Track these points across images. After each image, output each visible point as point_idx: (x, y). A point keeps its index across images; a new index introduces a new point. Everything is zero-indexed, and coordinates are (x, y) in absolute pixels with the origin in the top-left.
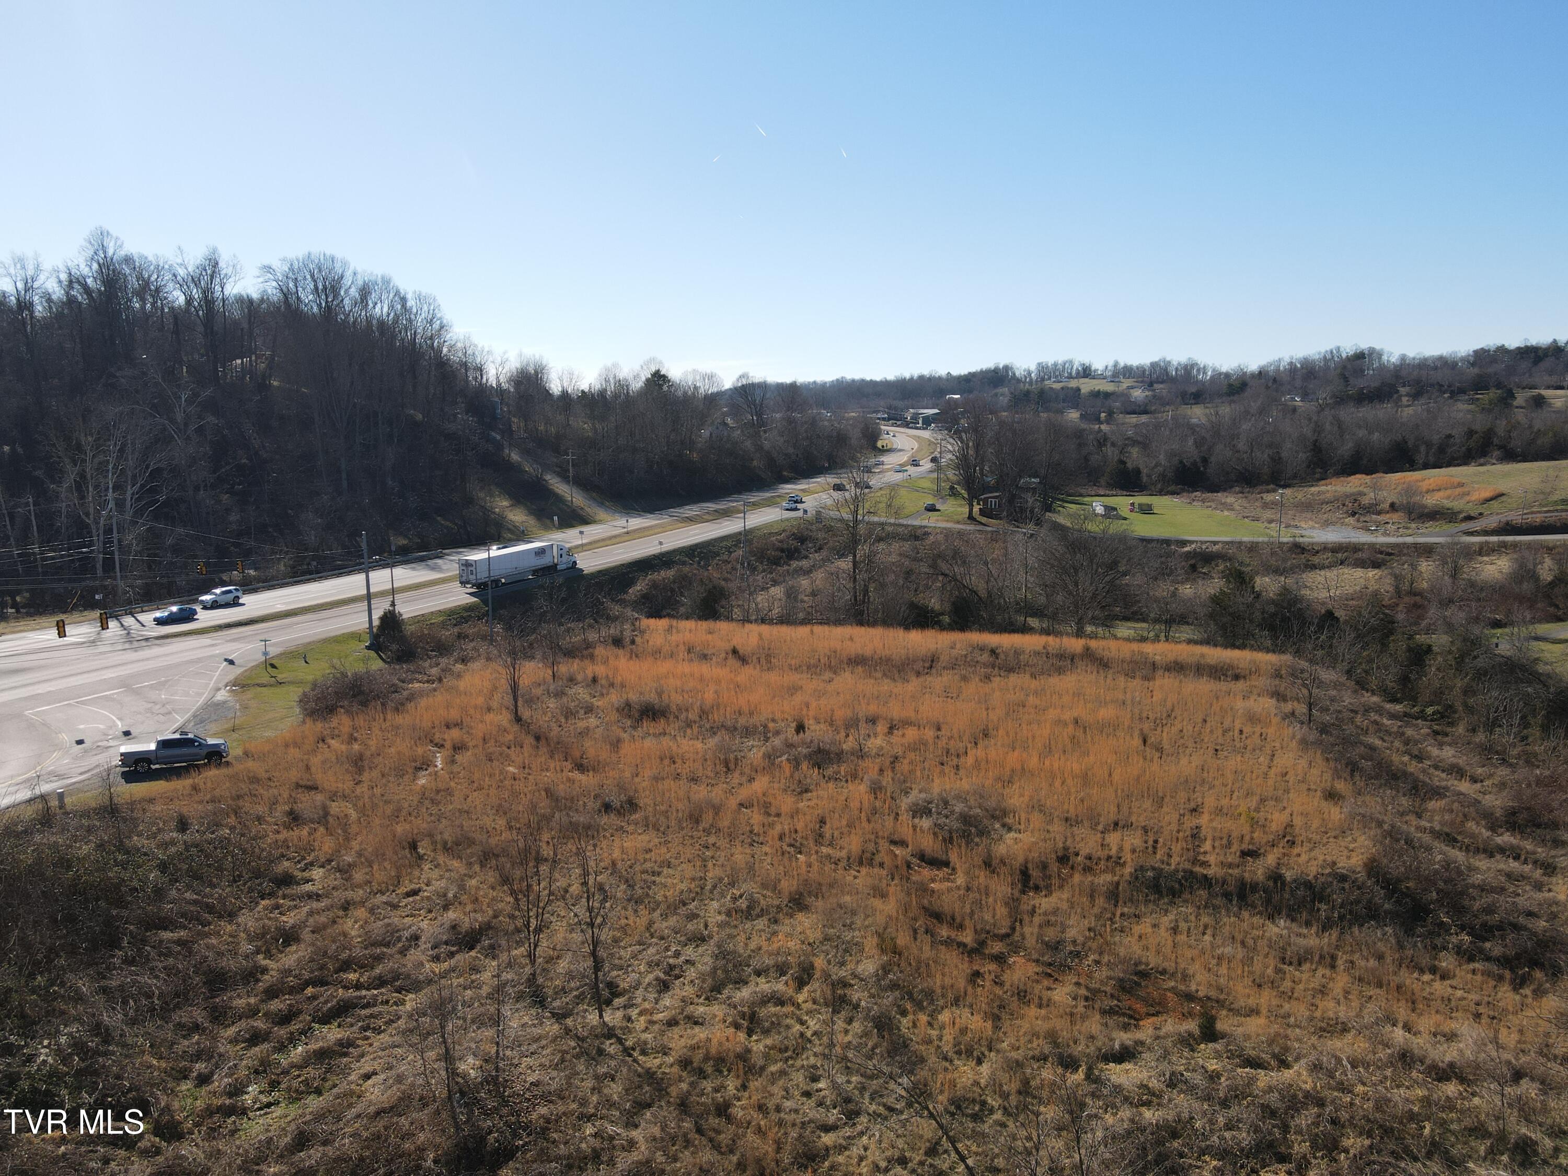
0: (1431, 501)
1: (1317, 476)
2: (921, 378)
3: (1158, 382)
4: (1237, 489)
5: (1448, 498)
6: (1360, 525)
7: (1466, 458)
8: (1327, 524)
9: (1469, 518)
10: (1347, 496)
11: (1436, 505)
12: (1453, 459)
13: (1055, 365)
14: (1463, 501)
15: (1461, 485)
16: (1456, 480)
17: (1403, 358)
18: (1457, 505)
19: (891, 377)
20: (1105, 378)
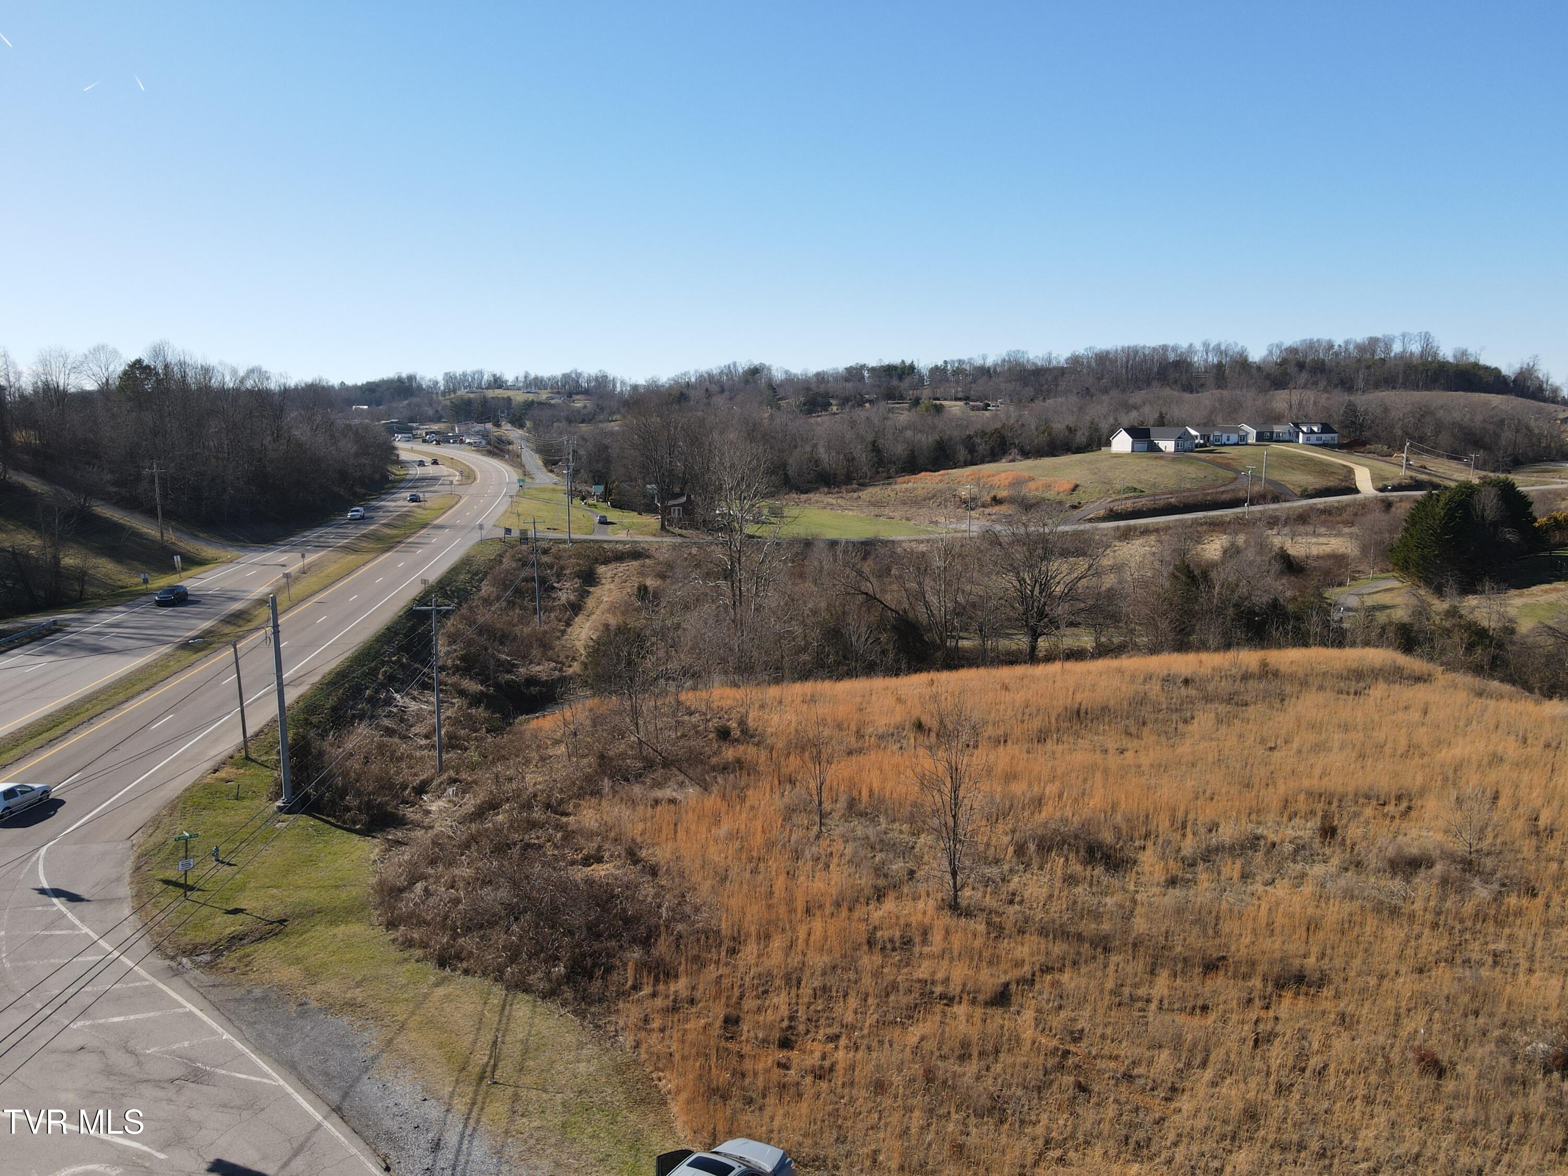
3: (574, 393)
8: (957, 518)
9: (1076, 507)
14: (1052, 492)
15: (1031, 478)
16: (1024, 474)
18: (1052, 496)
20: (519, 389)
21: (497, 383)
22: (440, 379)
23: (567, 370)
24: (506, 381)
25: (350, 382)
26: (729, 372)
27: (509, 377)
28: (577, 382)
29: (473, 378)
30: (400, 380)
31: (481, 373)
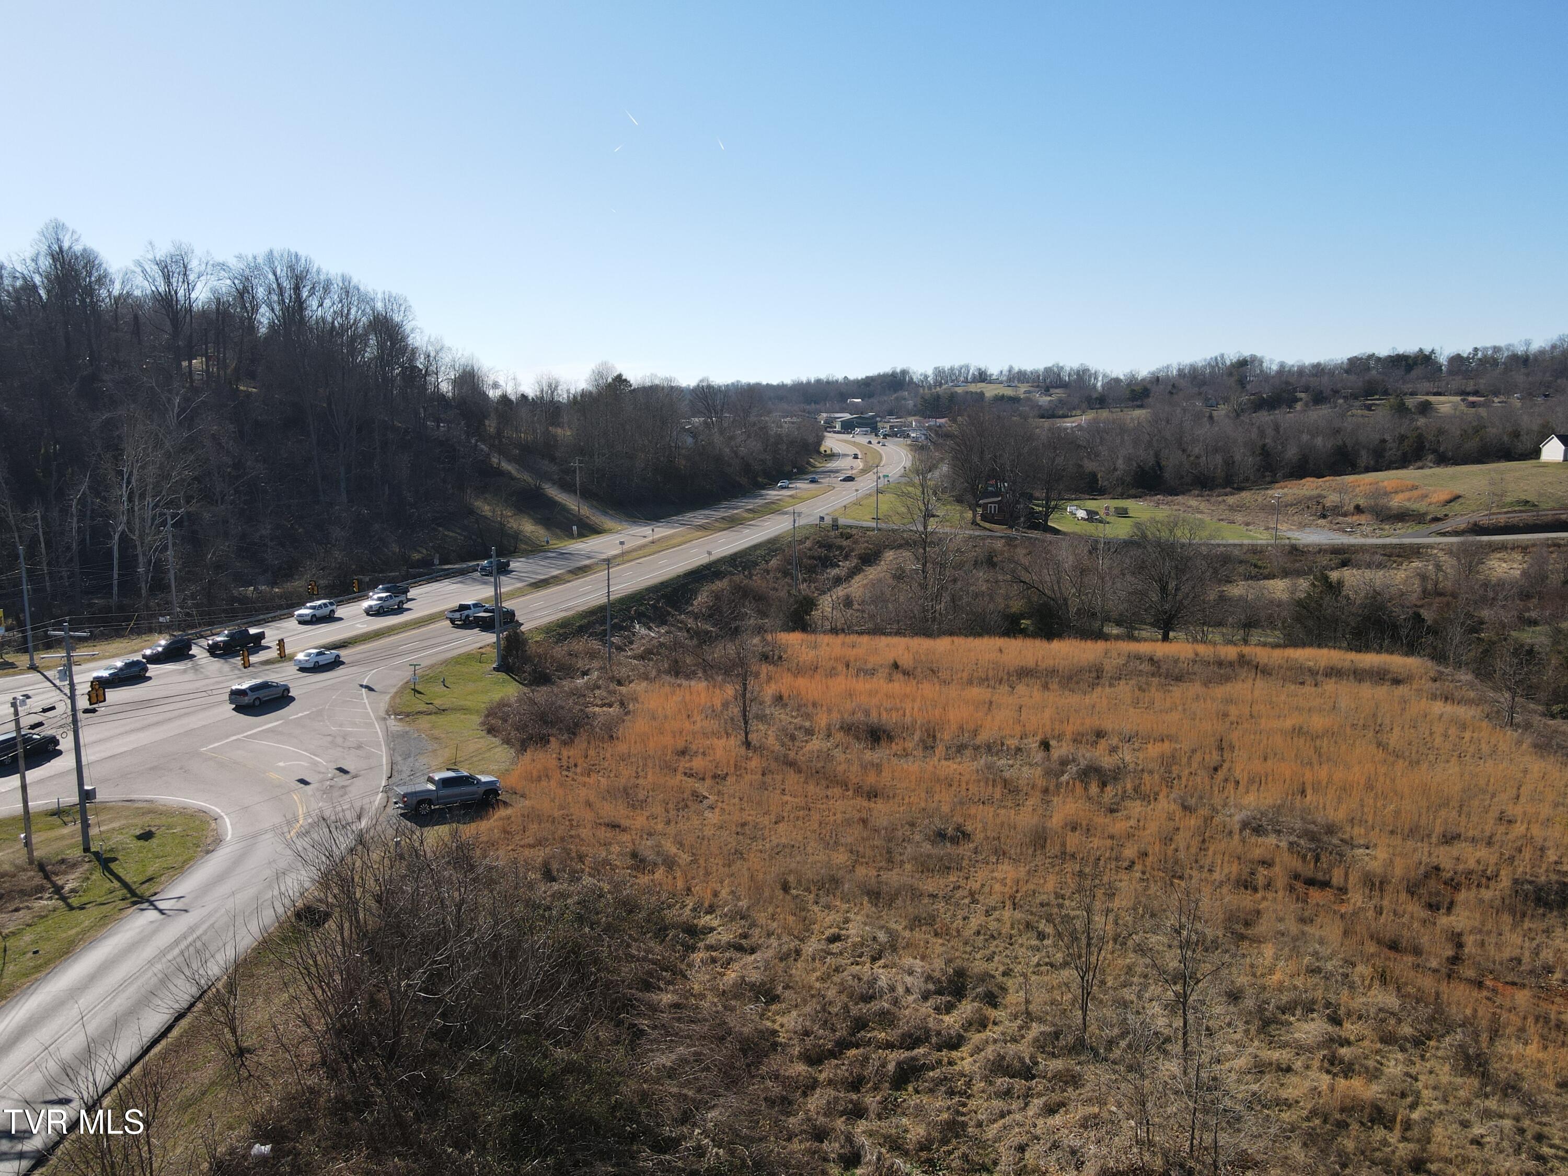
0: (1396, 502)
1: (1268, 479)
2: (818, 381)
3: (1053, 387)
4: (1197, 492)
5: (1409, 500)
6: (1335, 527)
7: (1403, 462)
8: (1302, 526)
9: (1436, 520)
10: (1310, 498)
11: (1400, 507)
12: (1391, 462)
13: (952, 369)
14: (1424, 503)
15: (1415, 488)
16: (1409, 483)
17: (1282, 366)
18: (1421, 506)
19: (788, 381)
20: (1001, 383)
21: (982, 377)
22: (930, 372)
23: (1049, 364)
24: (991, 375)
25: (852, 376)
26: (1214, 365)
27: (994, 370)
28: (1059, 375)
29: (960, 372)
30: (894, 375)
31: (967, 367)
